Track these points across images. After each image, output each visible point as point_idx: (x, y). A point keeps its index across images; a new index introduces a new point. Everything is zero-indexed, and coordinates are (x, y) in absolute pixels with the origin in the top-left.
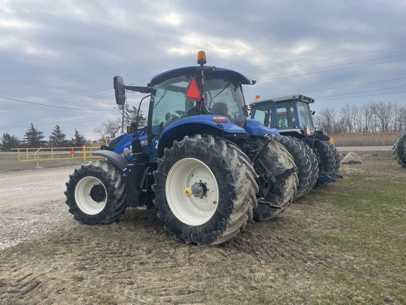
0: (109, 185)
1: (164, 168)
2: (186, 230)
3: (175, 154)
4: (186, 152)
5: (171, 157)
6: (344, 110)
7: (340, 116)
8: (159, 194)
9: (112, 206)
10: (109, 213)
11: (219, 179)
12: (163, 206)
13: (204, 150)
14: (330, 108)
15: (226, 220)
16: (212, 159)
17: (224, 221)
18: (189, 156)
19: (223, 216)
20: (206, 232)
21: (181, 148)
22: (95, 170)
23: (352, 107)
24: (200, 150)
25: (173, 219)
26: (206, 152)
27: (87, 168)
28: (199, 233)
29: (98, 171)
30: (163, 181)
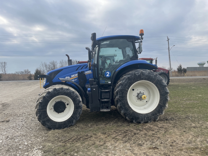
0: (76, 100)
1: (127, 86)
2: (142, 117)
3: (134, 79)
4: (142, 78)
5: (132, 80)
6: (61, 62)
7: (59, 65)
8: (123, 100)
9: (78, 113)
10: (76, 118)
11: (160, 89)
12: (126, 106)
13: (152, 77)
14: (55, 61)
15: (164, 108)
16: (157, 80)
17: (163, 108)
18: (143, 79)
19: (163, 106)
20: (153, 115)
21: (139, 75)
22: (66, 91)
23: (65, 61)
24: (150, 76)
25: (133, 112)
26: (153, 77)
27: (59, 90)
28: (150, 116)
29: (68, 91)
30: (126, 93)
